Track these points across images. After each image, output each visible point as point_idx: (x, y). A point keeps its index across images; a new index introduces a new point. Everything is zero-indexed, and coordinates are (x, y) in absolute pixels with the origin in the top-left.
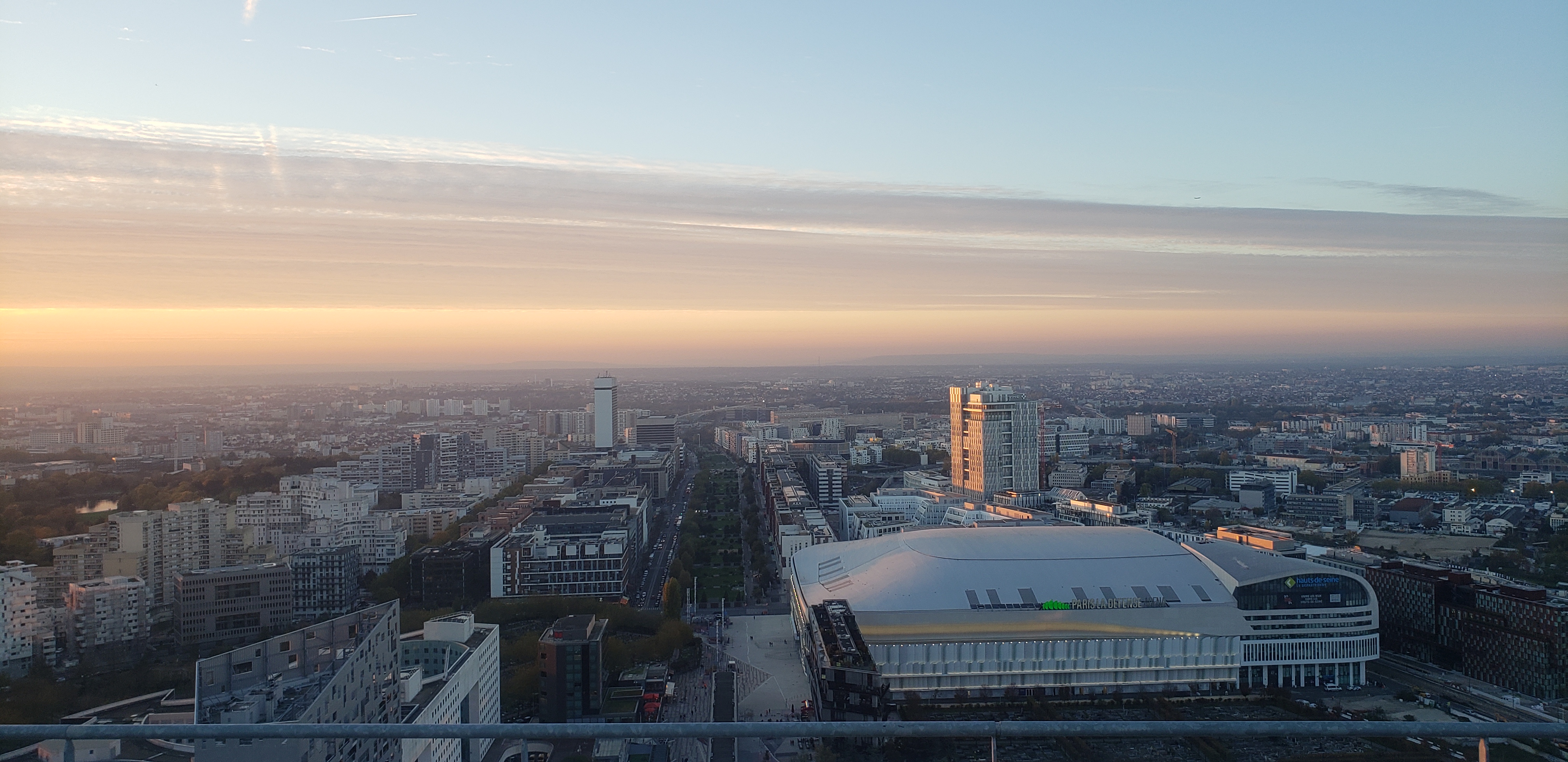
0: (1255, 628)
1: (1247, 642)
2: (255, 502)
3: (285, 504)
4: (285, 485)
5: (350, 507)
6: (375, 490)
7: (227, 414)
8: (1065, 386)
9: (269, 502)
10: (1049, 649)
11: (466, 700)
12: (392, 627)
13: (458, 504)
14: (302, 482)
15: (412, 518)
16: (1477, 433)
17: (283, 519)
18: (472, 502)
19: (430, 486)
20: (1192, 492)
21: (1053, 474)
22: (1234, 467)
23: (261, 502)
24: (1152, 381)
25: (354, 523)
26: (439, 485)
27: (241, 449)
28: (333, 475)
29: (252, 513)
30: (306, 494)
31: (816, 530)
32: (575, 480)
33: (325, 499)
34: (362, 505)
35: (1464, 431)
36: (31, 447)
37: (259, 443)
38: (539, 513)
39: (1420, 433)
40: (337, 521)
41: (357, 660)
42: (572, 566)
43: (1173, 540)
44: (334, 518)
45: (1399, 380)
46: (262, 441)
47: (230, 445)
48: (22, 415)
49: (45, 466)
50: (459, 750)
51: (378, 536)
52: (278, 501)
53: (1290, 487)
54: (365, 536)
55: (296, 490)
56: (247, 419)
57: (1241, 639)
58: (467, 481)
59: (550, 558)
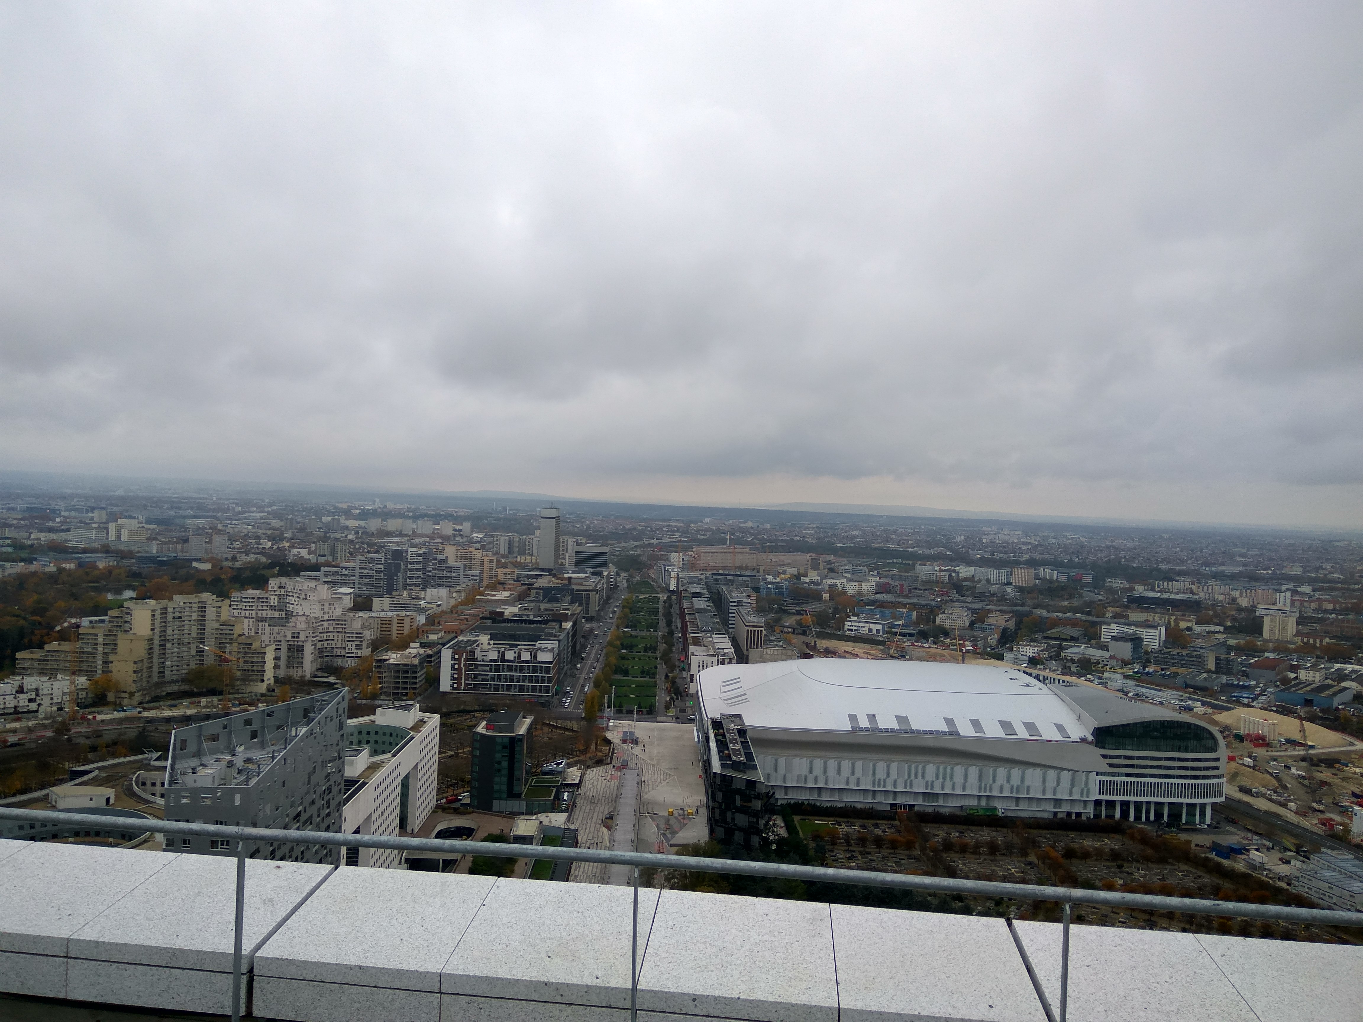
0: (1111, 765)
1: (1102, 778)
2: (247, 598)
3: (272, 601)
4: (273, 585)
5: (326, 608)
6: (351, 593)
7: (234, 522)
8: (961, 538)
9: (259, 598)
10: (920, 771)
11: (407, 777)
12: (341, 711)
13: (420, 610)
14: (288, 583)
15: (379, 619)
16: (1337, 602)
17: (269, 613)
18: (430, 609)
19: (397, 593)
20: (1066, 640)
21: (940, 616)
22: (1106, 620)
23: (253, 598)
24: (1038, 538)
25: (329, 620)
26: (405, 592)
27: (242, 552)
28: (316, 579)
29: (244, 608)
30: (291, 594)
31: (722, 652)
32: (519, 596)
33: (306, 599)
34: (337, 606)
35: (1326, 600)
36: (71, 541)
37: (258, 548)
38: (485, 621)
39: (1284, 599)
40: (315, 618)
41: (307, 737)
42: (510, 669)
43: (1040, 681)
44: (312, 615)
45: (1270, 550)
46: (260, 547)
47: (234, 548)
48: (67, 514)
49: (81, 558)
50: (397, 821)
51: (349, 633)
52: (267, 598)
53: (1157, 641)
54: (338, 632)
55: (282, 590)
56: (250, 527)
57: (1097, 775)
58: (429, 590)
59: (491, 661)
